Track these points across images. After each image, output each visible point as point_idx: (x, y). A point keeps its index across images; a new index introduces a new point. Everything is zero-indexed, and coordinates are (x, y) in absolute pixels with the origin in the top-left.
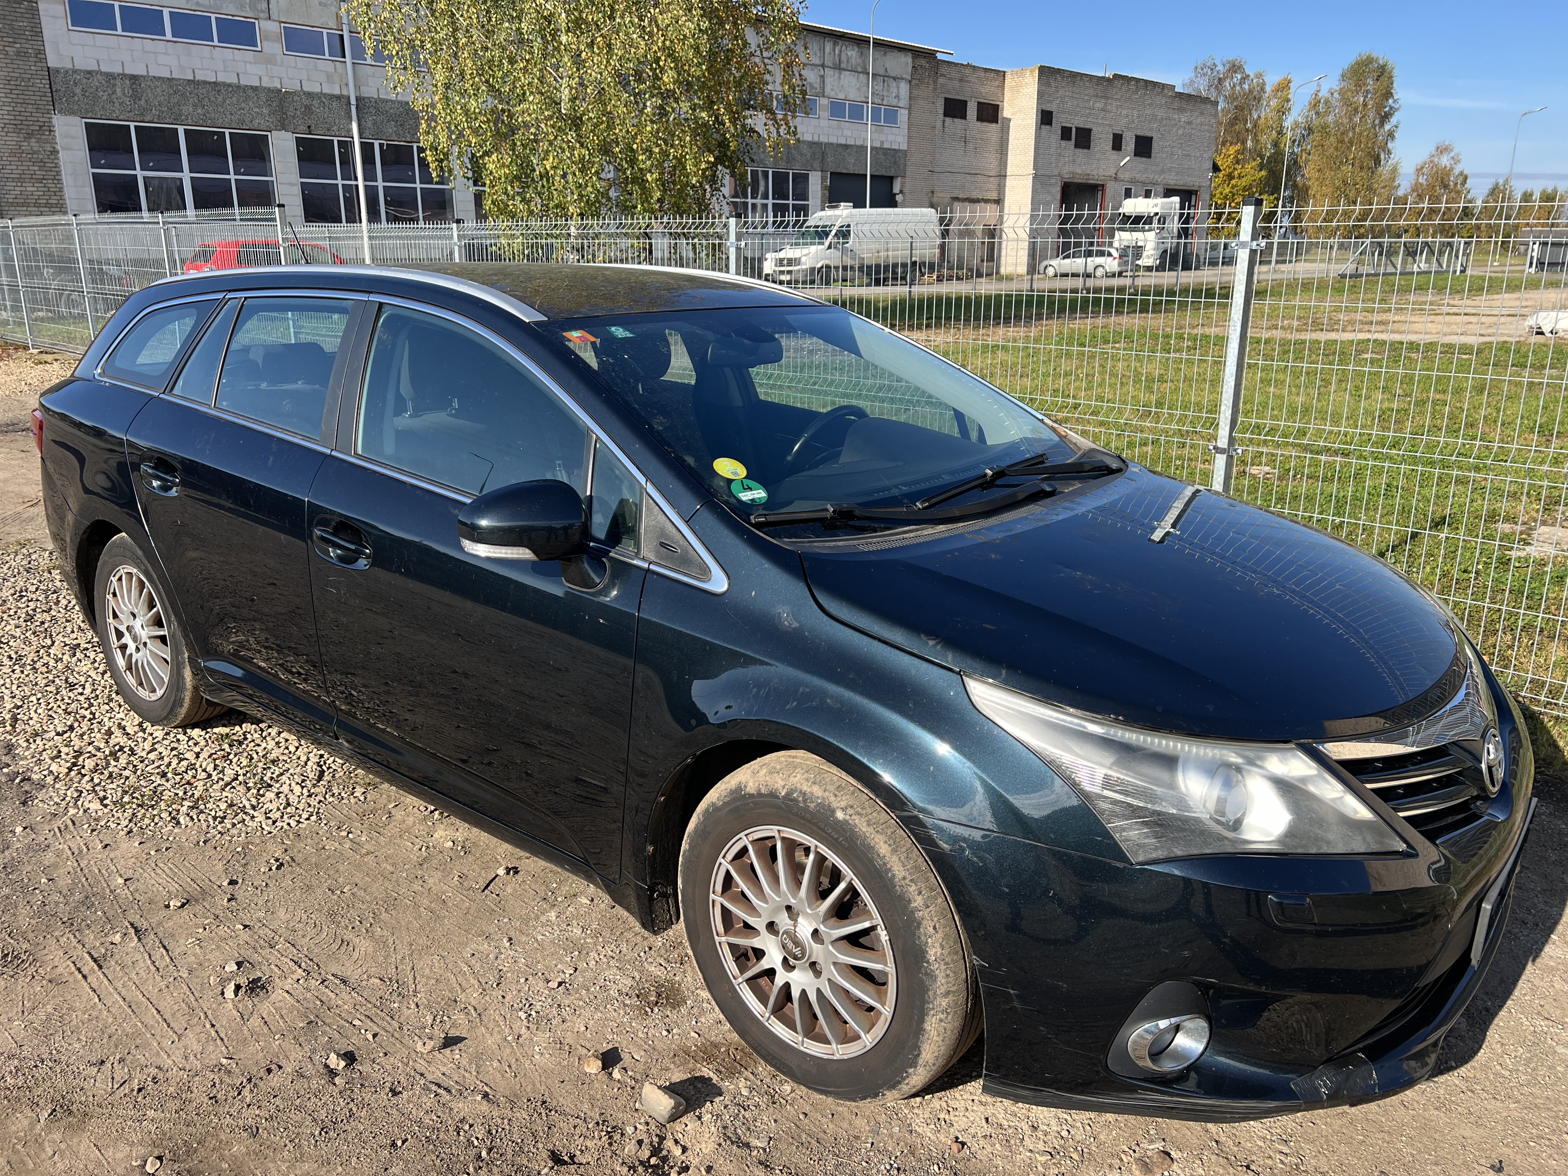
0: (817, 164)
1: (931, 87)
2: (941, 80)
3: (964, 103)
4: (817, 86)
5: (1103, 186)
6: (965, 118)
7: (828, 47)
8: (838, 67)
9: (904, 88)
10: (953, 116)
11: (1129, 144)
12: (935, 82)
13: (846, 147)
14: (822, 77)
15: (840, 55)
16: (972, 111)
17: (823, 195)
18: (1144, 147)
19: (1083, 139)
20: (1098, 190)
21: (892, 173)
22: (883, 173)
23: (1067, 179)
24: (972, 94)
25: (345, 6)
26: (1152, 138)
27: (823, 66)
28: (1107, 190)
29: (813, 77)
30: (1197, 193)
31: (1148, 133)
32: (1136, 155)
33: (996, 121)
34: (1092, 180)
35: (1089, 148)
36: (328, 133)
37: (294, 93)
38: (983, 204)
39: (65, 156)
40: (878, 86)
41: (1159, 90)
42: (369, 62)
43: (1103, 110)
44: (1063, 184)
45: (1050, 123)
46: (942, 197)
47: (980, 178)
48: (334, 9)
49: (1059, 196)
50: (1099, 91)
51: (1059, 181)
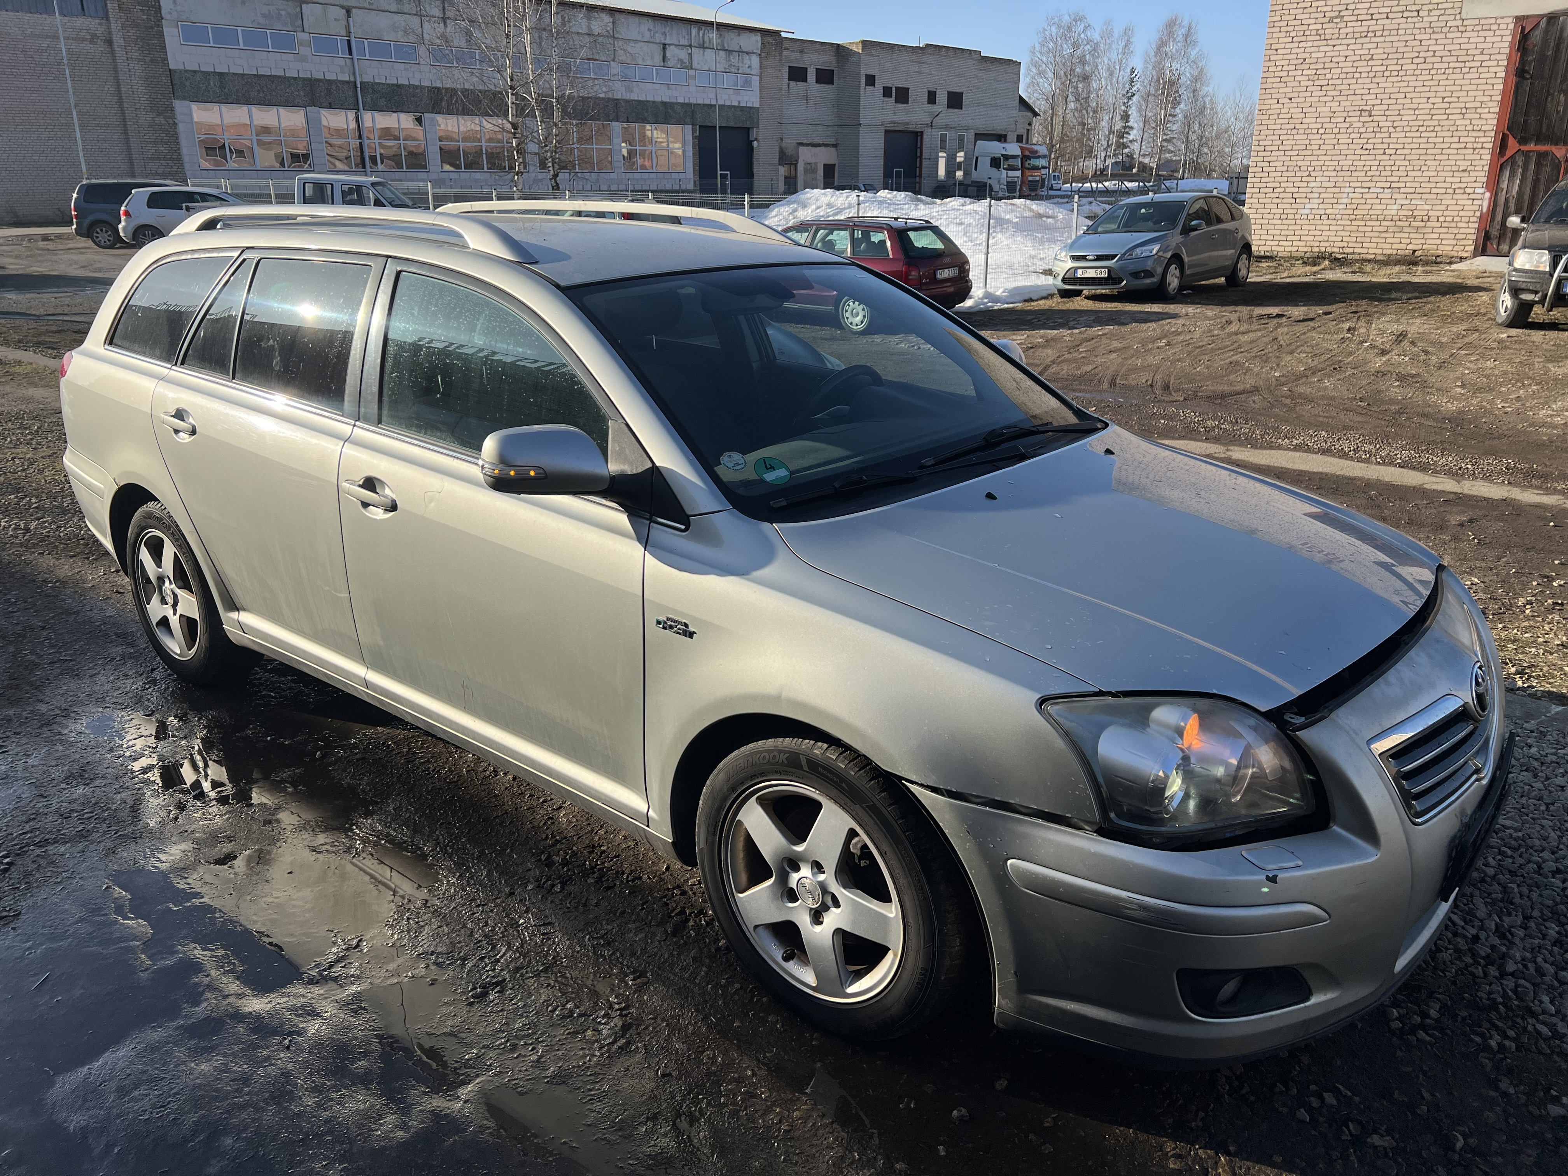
0: (688, 120)
1: (778, 58)
2: (785, 53)
3: (805, 70)
4: (686, 61)
5: (922, 133)
6: (806, 81)
7: (694, 31)
8: (702, 47)
9: (755, 61)
10: (797, 80)
11: (942, 98)
12: (781, 54)
13: (711, 106)
14: (690, 54)
15: (703, 37)
16: (811, 76)
17: (694, 143)
18: (955, 100)
19: (902, 95)
20: (917, 136)
21: (748, 125)
22: (741, 125)
23: (890, 127)
24: (812, 63)
25: (351, 20)
26: (962, 93)
27: (690, 46)
28: (925, 136)
29: (683, 54)
30: (1005, 136)
31: (958, 90)
32: (949, 107)
33: (833, 84)
34: (911, 128)
35: (907, 103)
36: (342, 107)
37: (320, 80)
38: (823, 148)
39: (181, 127)
40: (734, 59)
41: (967, 55)
42: (367, 57)
43: (919, 72)
44: (886, 131)
45: (873, 84)
46: (789, 143)
47: (820, 128)
48: (344, 23)
49: (882, 141)
50: (914, 58)
51: (883, 129)
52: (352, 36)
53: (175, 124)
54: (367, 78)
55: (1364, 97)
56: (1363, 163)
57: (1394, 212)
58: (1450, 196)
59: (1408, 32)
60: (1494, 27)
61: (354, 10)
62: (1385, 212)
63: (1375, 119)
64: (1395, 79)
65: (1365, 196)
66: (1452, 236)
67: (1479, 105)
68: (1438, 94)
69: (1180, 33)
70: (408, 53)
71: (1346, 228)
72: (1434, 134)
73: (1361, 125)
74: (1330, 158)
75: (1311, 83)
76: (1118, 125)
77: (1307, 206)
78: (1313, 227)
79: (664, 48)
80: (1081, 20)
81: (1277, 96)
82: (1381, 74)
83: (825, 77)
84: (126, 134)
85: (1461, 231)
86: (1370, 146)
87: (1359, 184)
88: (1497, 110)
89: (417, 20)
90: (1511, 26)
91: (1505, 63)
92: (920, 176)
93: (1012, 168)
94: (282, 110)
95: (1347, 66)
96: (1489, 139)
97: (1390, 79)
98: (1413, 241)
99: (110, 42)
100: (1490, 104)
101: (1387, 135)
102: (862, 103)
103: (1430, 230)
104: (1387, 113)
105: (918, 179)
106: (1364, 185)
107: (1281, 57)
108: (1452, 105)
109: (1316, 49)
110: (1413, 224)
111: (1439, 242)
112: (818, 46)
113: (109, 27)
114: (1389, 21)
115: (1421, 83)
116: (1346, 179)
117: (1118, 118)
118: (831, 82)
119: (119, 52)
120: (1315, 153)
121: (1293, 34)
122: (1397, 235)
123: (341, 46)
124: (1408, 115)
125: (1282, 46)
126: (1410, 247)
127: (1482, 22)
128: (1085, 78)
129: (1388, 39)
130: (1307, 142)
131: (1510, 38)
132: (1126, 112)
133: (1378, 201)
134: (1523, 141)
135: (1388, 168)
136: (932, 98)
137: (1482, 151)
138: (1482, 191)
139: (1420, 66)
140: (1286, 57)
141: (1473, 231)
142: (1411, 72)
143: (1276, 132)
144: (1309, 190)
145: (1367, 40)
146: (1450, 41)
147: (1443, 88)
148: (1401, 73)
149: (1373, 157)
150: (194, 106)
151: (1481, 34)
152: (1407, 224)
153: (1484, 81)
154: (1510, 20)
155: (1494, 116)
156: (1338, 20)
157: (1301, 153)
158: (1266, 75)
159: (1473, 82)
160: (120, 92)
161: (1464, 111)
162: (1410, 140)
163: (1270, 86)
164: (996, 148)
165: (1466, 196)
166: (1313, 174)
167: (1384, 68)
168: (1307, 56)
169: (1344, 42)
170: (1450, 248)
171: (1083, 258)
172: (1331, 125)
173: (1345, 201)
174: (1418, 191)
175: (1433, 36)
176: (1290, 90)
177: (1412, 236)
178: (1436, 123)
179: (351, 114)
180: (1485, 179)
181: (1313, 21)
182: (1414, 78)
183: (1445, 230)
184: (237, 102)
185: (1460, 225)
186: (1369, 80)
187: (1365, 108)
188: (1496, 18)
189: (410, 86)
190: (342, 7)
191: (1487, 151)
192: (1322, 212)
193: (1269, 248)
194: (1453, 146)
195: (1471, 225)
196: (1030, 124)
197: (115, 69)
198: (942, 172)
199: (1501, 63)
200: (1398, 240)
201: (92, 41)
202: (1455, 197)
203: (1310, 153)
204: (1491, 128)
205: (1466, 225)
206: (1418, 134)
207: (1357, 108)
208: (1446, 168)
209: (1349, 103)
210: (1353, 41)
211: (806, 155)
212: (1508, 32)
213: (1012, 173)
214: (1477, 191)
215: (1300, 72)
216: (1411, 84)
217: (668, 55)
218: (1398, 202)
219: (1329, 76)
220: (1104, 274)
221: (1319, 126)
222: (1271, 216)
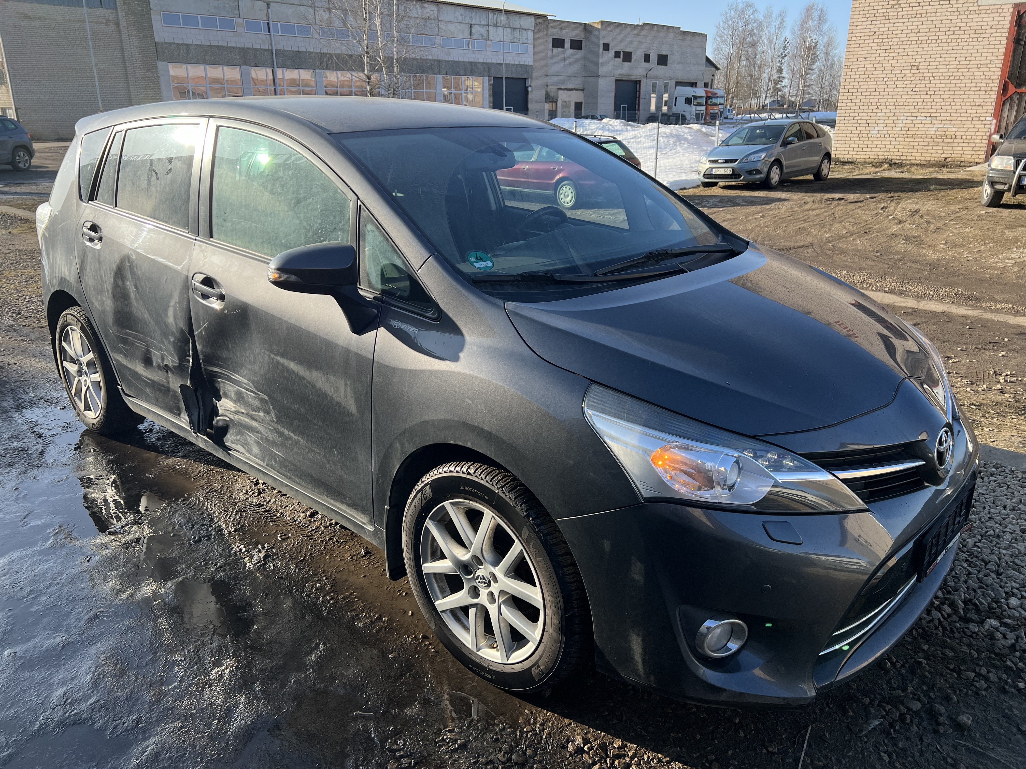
0: (486, 73)
1: (545, 33)
2: (550, 29)
3: (563, 41)
4: (485, 35)
5: (640, 81)
6: (563, 47)
7: (491, 15)
8: (496, 26)
9: (530, 35)
10: (558, 47)
11: (654, 59)
12: (547, 30)
13: (501, 64)
14: (488, 31)
15: (496, 19)
16: (567, 44)
17: (489, 88)
18: (663, 60)
19: (627, 57)
20: (637, 83)
21: (525, 76)
22: (520, 77)
23: (619, 78)
24: (568, 36)
25: (270, 10)
26: (667, 56)
27: (488, 25)
28: (642, 83)
29: (483, 31)
30: (696, 83)
31: (665, 53)
32: (658, 64)
33: (581, 49)
34: (633, 78)
35: (630, 61)
36: (264, 66)
37: (249, 49)
38: (574, 91)
39: (162, 78)
40: (517, 34)
41: (671, 30)
42: (280, 34)
43: (639, 42)
44: (616, 81)
45: (608, 50)
46: (552, 89)
47: (573, 78)
48: (266, 12)
49: (614, 87)
50: (635, 32)
51: (614, 79)
52: (271, 20)
53: (158, 77)
54: (280, 47)
55: (914, 57)
56: (913, 100)
57: (932, 133)
58: (970, 122)
59: (943, 14)
60: (1000, 11)
61: (271, 4)
62: (927, 133)
63: (921, 71)
64: (934, 45)
65: (914, 122)
66: (971, 149)
67: (989, 62)
68: (962, 55)
69: (816, 14)
70: (305, 31)
71: (901, 143)
72: (959, 81)
73: (911, 75)
74: (891, 97)
75: (879, 48)
76: (775, 76)
77: (876, 128)
78: (880, 143)
79: (471, 27)
80: (751, 6)
81: (857, 56)
82: (924, 42)
83: (576, 45)
84: (128, 83)
85: (977, 145)
86: (917, 89)
87: (910, 114)
88: (1001, 65)
89: (311, 10)
90: (1011, 10)
91: (1007, 34)
92: (639, 110)
93: (699, 104)
94: (225, 67)
95: (903, 37)
96: (996, 85)
97: (931, 45)
98: (945, 152)
99: (117, 24)
100: (996, 62)
101: (928, 82)
102: (600, 61)
103: (956, 145)
104: (929, 67)
105: (637, 112)
106: (913, 115)
107: (859, 31)
108: (972, 62)
109: (883, 26)
110: (945, 140)
111: (962, 152)
112: (572, 25)
113: (117, 15)
114: (930, 7)
115: (951, 48)
116: (901, 111)
117: (775, 71)
118: (580, 48)
119: (124, 32)
120: (881, 93)
121: (868, 16)
122: (934, 148)
123: (264, 27)
124: (943, 69)
125: (861, 23)
126: (943, 155)
127: (992, 7)
128: (753, 45)
129: (929, 19)
130: (876, 86)
131: (1010, 18)
132: (780, 67)
133: (922, 125)
134: (1018, 86)
135: (929, 104)
136: (647, 58)
137: (991, 93)
138: (991, 119)
139: (951, 37)
140: (862, 31)
141: (984, 145)
142: (945, 41)
143: (856, 80)
144: (877, 118)
145: (916, 19)
146: (970, 20)
147: (965, 51)
148: (938, 41)
149: (919, 97)
150: (170, 66)
151: (991, 15)
152: (941, 140)
153: (992, 46)
154: (1010, 6)
155: (999, 69)
156: (897, 6)
157: (872, 94)
158: (850, 42)
159: (985, 47)
160: (124, 56)
161: (979, 66)
162: (943, 85)
163: (852, 50)
164: (689, 91)
165: (980, 122)
166: (880, 107)
167: (927, 38)
168: (876, 30)
169: (901, 21)
170: (970, 156)
171: (716, 161)
172: (892, 76)
173: (901, 125)
174: (949, 118)
175: (959, 17)
176: (866, 52)
177: (944, 148)
178: (961, 74)
179: (269, 71)
180: (993, 111)
181: (881, 7)
182: (947, 44)
183: (966, 145)
184: (197, 63)
185: (976, 141)
186: (917, 46)
187: (914, 64)
188: (1001, 5)
189: (306, 52)
190: (264, 2)
191: (994, 93)
192: (886, 132)
193: (850, 156)
194: (972, 89)
195: (983, 141)
196: (713, 76)
197: (121, 41)
198: (653, 108)
199: (1004, 35)
200: (935, 151)
201: (106, 24)
202: (973, 122)
203: (878, 93)
204: (997, 77)
205: (980, 141)
206: (949, 81)
207: (909, 64)
208: (967, 104)
209: (904, 61)
210: (907, 20)
211: (563, 96)
212: (1009, 14)
213: (699, 108)
214: (988, 118)
215: (872, 41)
216: (944, 48)
217: (473, 31)
218: (936, 126)
219: (890, 43)
220: (730, 172)
221: (884, 76)
222: (852, 135)
